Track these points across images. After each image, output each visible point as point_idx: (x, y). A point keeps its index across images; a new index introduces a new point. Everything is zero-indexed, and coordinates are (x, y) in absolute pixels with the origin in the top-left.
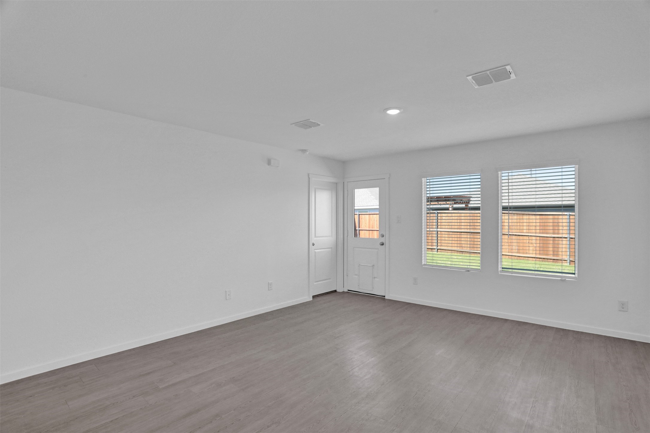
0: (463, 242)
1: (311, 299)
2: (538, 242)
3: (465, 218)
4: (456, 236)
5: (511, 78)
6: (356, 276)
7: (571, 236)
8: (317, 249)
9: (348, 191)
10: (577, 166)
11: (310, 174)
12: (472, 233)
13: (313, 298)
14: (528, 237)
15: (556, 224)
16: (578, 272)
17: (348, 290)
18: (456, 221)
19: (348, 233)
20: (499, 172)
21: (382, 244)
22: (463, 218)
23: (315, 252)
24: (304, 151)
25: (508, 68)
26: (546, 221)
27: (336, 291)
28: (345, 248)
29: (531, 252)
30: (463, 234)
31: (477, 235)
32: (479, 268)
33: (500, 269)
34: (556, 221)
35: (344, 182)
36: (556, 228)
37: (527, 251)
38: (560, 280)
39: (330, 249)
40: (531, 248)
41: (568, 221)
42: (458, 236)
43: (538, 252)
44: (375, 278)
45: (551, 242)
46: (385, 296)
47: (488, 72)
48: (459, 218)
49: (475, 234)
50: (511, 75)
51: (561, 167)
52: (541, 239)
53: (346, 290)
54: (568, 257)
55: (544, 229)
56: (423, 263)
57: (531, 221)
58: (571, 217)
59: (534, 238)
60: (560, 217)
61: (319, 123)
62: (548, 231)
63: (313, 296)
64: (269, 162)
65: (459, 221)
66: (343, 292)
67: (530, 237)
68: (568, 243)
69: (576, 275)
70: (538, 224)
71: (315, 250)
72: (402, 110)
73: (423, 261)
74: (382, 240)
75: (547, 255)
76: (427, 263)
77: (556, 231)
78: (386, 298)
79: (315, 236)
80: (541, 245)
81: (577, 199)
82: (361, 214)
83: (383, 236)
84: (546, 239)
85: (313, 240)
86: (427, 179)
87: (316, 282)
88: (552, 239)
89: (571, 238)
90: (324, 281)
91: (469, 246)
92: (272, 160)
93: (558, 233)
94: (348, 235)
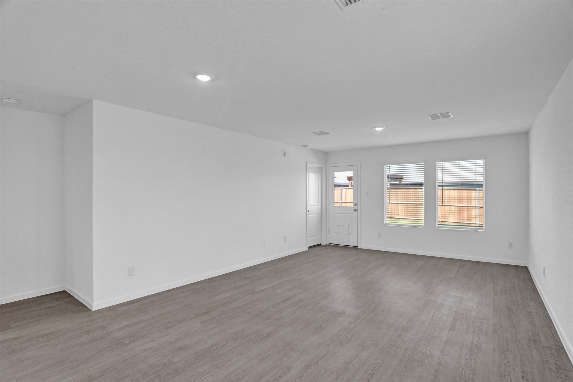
0: (399, 212)
1: (307, 249)
2: (456, 209)
3: (401, 192)
4: (394, 206)
5: (451, 117)
6: (336, 234)
7: (480, 206)
8: (310, 214)
9: (329, 173)
10: (484, 160)
11: (307, 162)
12: (406, 204)
13: (309, 248)
14: (448, 206)
15: (469, 196)
16: (485, 226)
17: (330, 244)
18: (394, 194)
19: (329, 203)
20: (436, 163)
21: (355, 210)
22: (399, 192)
23: (309, 216)
24: (305, 146)
25: (450, 113)
26: (462, 194)
27: (321, 245)
28: (327, 212)
29: (451, 218)
30: (399, 204)
31: (410, 205)
32: (423, 225)
33: (437, 225)
34: (469, 194)
35: (326, 167)
36: (469, 198)
37: (448, 218)
38: (475, 231)
39: (317, 215)
40: (451, 216)
41: (478, 194)
42: (396, 206)
43: (456, 218)
44: (350, 234)
45: (466, 210)
46: (357, 247)
47: (439, 115)
48: (396, 192)
49: (409, 205)
50: (451, 116)
51: (475, 160)
52: (459, 207)
53: (328, 244)
54: (478, 221)
55: (460, 200)
56: (385, 223)
57: (451, 194)
58: (480, 191)
59: (453, 207)
60: (472, 191)
61: (330, 133)
62: (464, 203)
63: (309, 247)
64: (285, 154)
65: (396, 194)
66: (326, 245)
67: (450, 206)
68: (478, 210)
69: (484, 228)
70: (456, 196)
71: (309, 215)
72: (384, 128)
73: (385, 221)
74: (356, 207)
75: (463, 220)
76: (388, 223)
77: (469, 203)
78: (358, 247)
79: (309, 206)
80: (459, 212)
81: (484, 174)
82: (342, 189)
83: (356, 205)
84: (462, 207)
85: (309, 208)
86: (387, 166)
87: (310, 237)
88: (466, 208)
89: (480, 207)
90: (314, 237)
91: (404, 214)
92: (286, 153)
93: (471, 204)
94: (329, 204)
